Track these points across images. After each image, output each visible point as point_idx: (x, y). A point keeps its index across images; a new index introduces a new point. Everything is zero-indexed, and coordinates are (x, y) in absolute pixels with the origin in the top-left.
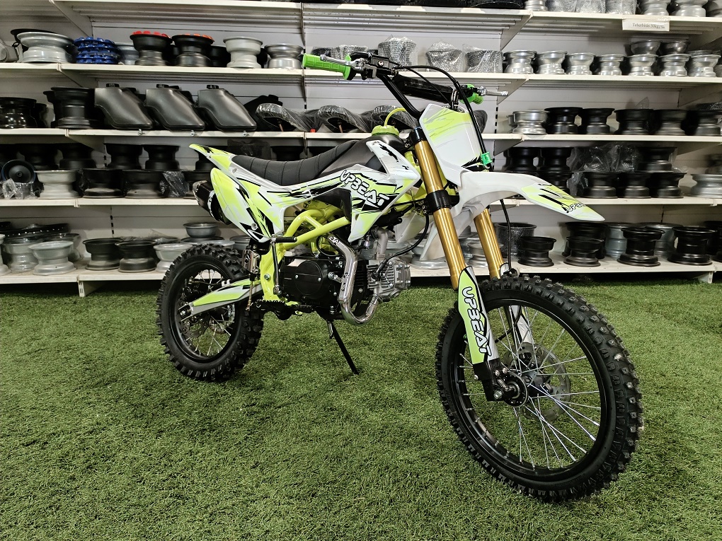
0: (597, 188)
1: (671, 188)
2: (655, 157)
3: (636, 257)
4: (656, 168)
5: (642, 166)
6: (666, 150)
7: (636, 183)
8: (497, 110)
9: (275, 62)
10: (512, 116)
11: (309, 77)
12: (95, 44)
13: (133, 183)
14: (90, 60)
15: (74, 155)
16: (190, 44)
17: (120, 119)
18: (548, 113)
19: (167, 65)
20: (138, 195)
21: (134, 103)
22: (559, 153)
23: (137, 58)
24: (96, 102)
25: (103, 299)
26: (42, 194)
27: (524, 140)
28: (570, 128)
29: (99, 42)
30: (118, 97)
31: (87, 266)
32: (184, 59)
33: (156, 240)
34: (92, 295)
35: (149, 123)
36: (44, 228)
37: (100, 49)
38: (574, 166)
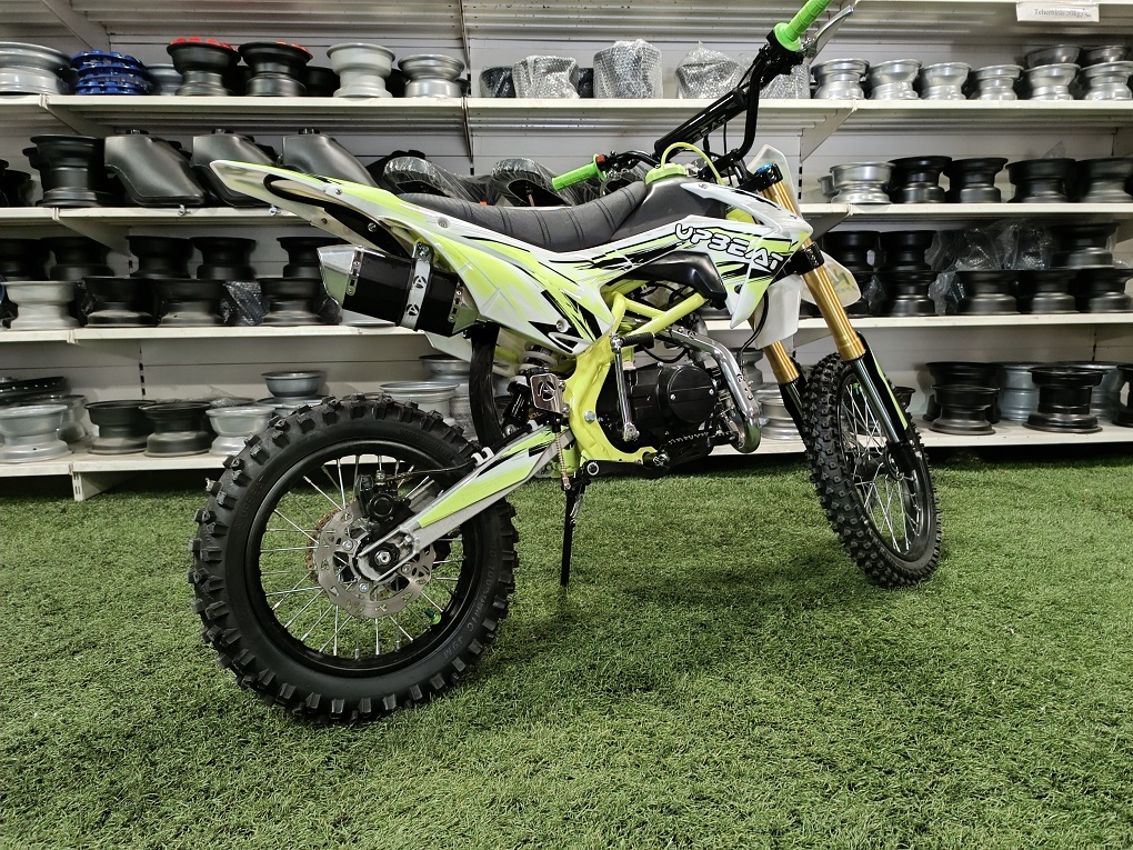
0: (983, 298)
1: (1113, 296)
2: (1081, 242)
3: (1057, 417)
4: (1085, 259)
5: (1059, 258)
6: (1102, 229)
7: (1050, 287)
8: (801, 172)
9: (415, 86)
10: (828, 179)
11: (475, 114)
12: (107, 63)
13: (170, 301)
14: (98, 90)
15: (74, 257)
16: (268, 58)
17: (148, 188)
18: (891, 168)
19: (230, 94)
20: (179, 321)
21: (171, 160)
22: (911, 241)
23: (180, 85)
24: (106, 161)
25: (117, 505)
26: (13, 323)
27: (851, 213)
28: (931, 192)
29: (114, 60)
30: (145, 151)
31: (91, 447)
32: (258, 83)
33: (215, 403)
34: (97, 497)
35: (197, 193)
36: (19, 384)
37: (115, 69)
38: (939, 264)
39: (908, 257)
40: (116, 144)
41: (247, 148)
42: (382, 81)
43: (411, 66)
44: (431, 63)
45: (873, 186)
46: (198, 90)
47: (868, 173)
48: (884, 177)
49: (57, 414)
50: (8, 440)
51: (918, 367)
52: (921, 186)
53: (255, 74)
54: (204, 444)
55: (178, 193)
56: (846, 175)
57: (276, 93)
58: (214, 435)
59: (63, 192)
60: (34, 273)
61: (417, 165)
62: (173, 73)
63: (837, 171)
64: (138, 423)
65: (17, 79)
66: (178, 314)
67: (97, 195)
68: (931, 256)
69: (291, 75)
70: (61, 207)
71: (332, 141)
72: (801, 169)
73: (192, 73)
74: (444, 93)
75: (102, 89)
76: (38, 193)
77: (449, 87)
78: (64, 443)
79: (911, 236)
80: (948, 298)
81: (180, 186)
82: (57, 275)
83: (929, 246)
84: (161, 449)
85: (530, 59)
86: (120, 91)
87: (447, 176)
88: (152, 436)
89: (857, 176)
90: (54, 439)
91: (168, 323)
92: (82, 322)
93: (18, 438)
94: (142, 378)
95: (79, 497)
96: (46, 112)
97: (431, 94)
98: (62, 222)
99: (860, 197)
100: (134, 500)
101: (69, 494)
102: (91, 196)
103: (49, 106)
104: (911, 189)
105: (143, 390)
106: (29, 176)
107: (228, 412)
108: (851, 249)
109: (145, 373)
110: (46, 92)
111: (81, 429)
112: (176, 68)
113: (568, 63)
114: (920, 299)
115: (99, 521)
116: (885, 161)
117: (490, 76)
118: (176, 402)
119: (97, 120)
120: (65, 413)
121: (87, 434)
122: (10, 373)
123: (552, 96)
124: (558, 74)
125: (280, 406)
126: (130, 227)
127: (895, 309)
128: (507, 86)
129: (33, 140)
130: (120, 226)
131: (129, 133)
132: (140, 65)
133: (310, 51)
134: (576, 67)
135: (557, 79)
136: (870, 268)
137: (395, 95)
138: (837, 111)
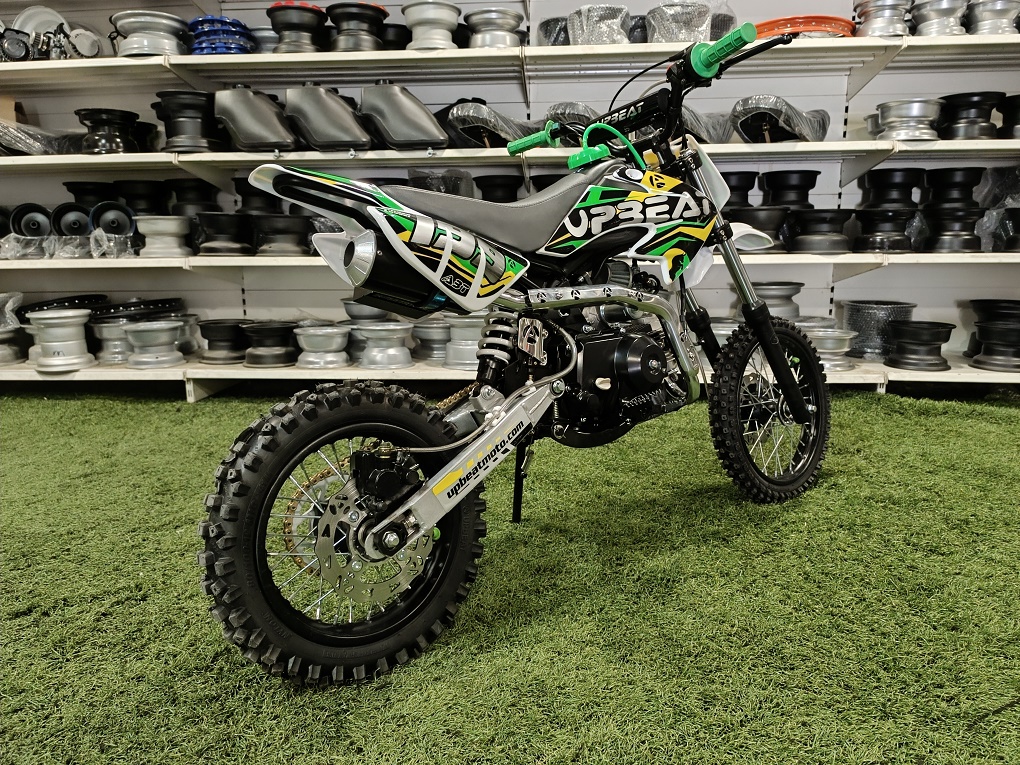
8: (847, 111)
9: (478, 38)
10: (874, 117)
11: (532, 62)
12: (218, 26)
13: (267, 234)
14: (210, 50)
15: (191, 196)
16: (351, 17)
17: (249, 135)
18: (941, 104)
19: (318, 51)
20: (272, 252)
21: (269, 111)
22: (958, 178)
23: (277, 44)
24: (216, 112)
25: (219, 407)
26: (142, 251)
27: (897, 150)
28: (982, 128)
29: (223, 23)
30: (247, 102)
31: (202, 358)
32: (342, 40)
33: (301, 323)
34: (205, 400)
35: (289, 139)
36: (147, 303)
37: (224, 32)
38: (987, 202)
39: (955, 194)
40: (224, 97)
41: (332, 98)
42: (449, 34)
43: (475, 19)
44: (494, 15)
45: (921, 122)
46: (292, 48)
47: (916, 109)
48: (933, 113)
49: (175, 329)
50: (136, 350)
51: (961, 305)
52: (972, 123)
53: (340, 32)
54: (291, 359)
55: (273, 139)
56: (893, 112)
57: (356, 48)
58: (300, 350)
59: (181, 140)
60: (159, 209)
61: (479, 110)
62: (272, 34)
63: (884, 108)
64: (238, 338)
65: (146, 43)
66: (273, 245)
67: (209, 142)
68: (980, 193)
69: (370, 32)
70: (180, 152)
71: (404, 90)
72: (847, 108)
73: (287, 33)
74: (505, 43)
75: (214, 49)
76: (163, 141)
77: (509, 37)
78: (180, 354)
79: (959, 173)
80: (995, 236)
81: (275, 132)
82: (177, 211)
83: (977, 183)
84: (257, 361)
85: (584, 8)
86: (228, 50)
87: (504, 119)
88: (250, 350)
89: (904, 112)
90: (172, 350)
91: (264, 253)
92: (195, 252)
93: (144, 348)
94: (244, 301)
95: (191, 399)
96: (169, 71)
97: (493, 45)
98: (182, 166)
99: (907, 134)
100: (235, 404)
101: (182, 396)
102: (204, 142)
103: (170, 65)
104: (961, 125)
105: (245, 311)
106: (155, 127)
107: (312, 331)
108: (896, 186)
109: (246, 296)
110: (168, 54)
111: (195, 343)
112: (274, 29)
113: (620, 10)
114: (965, 235)
115: (205, 420)
116: (935, 97)
117: (547, 26)
118: (271, 321)
119: (210, 77)
120: (182, 329)
121: (199, 347)
122: (140, 295)
123: (604, 43)
124: (609, 22)
125: (355, 327)
126: (236, 170)
127: (938, 245)
128: (562, 35)
129: (158, 95)
130: (229, 170)
131: (234, 87)
132: (244, 27)
133: (387, 9)
134: (627, 14)
135: (609, 26)
136: (915, 205)
137: (460, 47)
138: (886, 48)
